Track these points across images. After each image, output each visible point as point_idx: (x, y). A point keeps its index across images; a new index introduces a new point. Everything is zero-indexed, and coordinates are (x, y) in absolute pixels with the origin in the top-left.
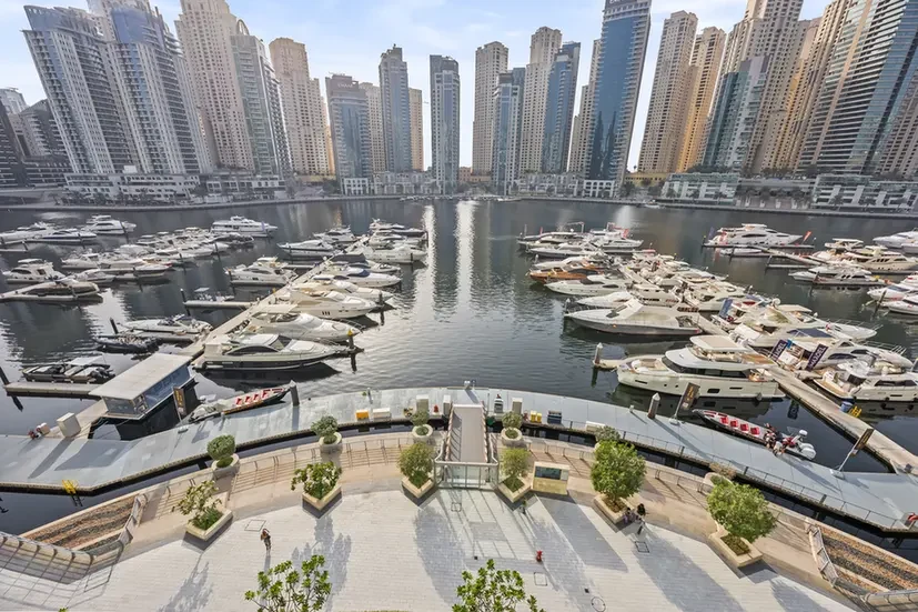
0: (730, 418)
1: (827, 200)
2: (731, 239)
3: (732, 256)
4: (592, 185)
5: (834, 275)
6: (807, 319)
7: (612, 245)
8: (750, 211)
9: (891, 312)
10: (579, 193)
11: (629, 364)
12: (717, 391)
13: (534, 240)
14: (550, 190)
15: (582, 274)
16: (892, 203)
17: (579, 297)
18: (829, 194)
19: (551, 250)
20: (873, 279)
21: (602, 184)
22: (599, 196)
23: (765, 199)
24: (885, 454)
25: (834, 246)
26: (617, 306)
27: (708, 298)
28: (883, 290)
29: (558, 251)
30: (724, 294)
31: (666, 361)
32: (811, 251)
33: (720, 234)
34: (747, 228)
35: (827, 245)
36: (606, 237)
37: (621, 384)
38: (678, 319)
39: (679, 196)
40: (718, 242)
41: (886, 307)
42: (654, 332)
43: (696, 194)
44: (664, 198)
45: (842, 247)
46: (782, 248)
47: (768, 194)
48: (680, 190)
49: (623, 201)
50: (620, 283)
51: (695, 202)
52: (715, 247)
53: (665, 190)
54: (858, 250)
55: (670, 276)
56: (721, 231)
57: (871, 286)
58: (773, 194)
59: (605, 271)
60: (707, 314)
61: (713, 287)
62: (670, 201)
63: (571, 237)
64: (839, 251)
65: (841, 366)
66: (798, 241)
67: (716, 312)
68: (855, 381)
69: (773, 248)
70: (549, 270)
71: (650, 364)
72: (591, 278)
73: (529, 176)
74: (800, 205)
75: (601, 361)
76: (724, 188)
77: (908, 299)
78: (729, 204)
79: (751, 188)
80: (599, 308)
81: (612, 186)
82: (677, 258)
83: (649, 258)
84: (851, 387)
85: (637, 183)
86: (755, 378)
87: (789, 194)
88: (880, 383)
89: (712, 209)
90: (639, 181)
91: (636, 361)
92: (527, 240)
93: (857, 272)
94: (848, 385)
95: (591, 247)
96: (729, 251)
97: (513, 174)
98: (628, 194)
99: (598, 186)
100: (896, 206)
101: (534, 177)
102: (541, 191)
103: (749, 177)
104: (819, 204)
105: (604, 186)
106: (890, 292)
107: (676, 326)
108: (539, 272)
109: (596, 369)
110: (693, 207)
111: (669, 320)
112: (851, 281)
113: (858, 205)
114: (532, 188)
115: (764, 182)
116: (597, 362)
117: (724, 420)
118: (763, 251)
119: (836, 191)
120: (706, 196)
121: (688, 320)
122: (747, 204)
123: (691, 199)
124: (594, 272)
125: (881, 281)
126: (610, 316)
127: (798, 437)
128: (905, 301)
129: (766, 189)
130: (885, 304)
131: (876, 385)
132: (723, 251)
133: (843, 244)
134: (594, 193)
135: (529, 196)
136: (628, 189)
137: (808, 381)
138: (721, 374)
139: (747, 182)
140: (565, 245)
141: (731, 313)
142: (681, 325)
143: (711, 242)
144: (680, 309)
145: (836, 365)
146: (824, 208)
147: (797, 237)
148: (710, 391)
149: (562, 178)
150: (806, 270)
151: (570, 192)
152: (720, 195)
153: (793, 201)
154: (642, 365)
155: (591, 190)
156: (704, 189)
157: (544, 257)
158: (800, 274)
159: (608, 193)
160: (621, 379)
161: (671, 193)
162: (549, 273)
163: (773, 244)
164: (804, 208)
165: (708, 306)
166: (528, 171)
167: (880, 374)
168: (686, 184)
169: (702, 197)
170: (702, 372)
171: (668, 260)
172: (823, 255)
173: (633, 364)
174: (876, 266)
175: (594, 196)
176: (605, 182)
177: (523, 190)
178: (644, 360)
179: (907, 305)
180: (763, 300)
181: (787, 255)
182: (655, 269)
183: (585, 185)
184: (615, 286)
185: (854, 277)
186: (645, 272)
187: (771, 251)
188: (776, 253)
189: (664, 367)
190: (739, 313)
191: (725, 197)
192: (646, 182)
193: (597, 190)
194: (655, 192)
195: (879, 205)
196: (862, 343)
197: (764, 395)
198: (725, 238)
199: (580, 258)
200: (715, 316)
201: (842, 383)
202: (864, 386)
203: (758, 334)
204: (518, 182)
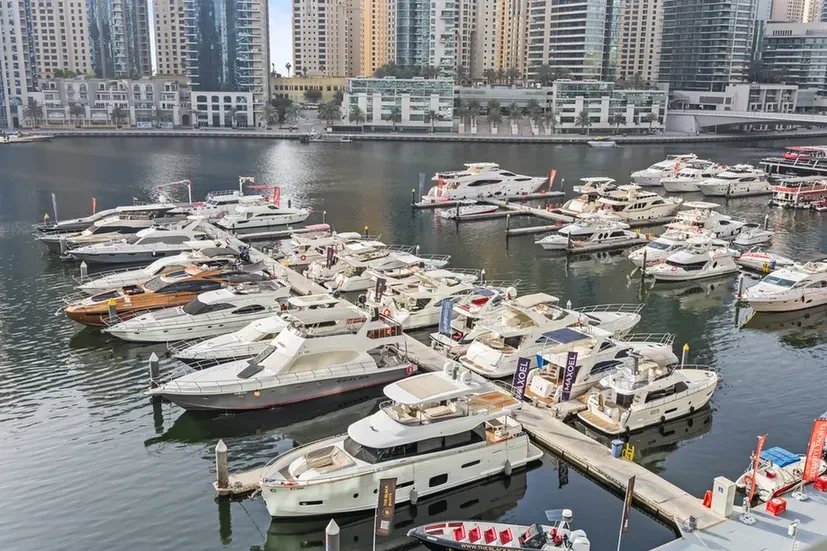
0: (468, 526)
1: (571, 120)
2: (453, 192)
3: (458, 220)
4: (209, 103)
5: (590, 235)
6: (557, 313)
7: (254, 222)
8: (480, 141)
9: (658, 281)
10: (186, 119)
11: (284, 471)
12: (443, 478)
13: (79, 229)
14: (119, 114)
15: (186, 292)
16: (644, 120)
17: (181, 344)
18: (573, 110)
19: (120, 246)
20: (632, 234)
21: (228, 99)
22: (228, 124)
23: (497, 120)
24: (668, 510)
25: (586, 190)
26: (260, 348)
27: (422, 303)
28: (642, 250)
29: (137, 248)
30: (442, 292)
31: (349, 445)
32: (562, 200)
33: (436, 183)
34: (475, 170)
35: (576, 189)
36: (243, 207)
37: (277, 520)
38: (373, 353)
39: (370, 118)
40: (436, 198)
41: (651, 276)
42: (337, 389)
43: (396, 115)
44: (346, 123)
45: (593, 190)
46: (523, 200)
47: (499, 112)
48: (370, 110)
49: (276, 131)
50: (265, 298)
51: (397, 129)
52: (432, 208)
53: (345, 108)
54: (613, 194)
55: (359, 271)
56: (436, 178)
57: (633, 245)
58: (505, 111)
59: (234, 278)
60: (422, 332)
61: (425, 282)
62: (358, 129)
63: (162, 213)
64: (592, 197)
65: (603, 383)
66: (544, 187)
67: (434, 327)
68: (624, 401)
69: (512, 200)
70: (112, 294)
71: (323, 459)
72: (206, 298)
73: (66, 83)
74: (542, 129)
75: (232, 480)
76: (434, 104)
77: (670, 259)
78: (447, 130)
79: (474, 104)
80: (223, 361)
81: (250, 103)
82: (366, 236)
83: (323, 241)
84: (621, 412)
85: (297, 97)
86: (497, 436)
87: (525, 111)
88: (651, 397)
89: (424, 140)
90: (300, 93)
91: (297, 461)
92: (62, 231)
93: (615, 227)
94: (617, 410)
95: (209, 229)
96: (451, 213)
97: (23, 78)
98: (282, 120)
99: (221, 103)
100: (646, 125)
101: (76, 87)
102: (100, 116)
103: (470, 84)
104: (566, 125)
105: (234, 104)
106: (652, 252)
107: (372, 368)
108: (88, 302)
109: (225, 500)
110: (394, 138)
111: (354, 359)
112: (610, 242)
113: (608, 126)
114: (77, 110)
115: (491, 92)
116: (223, 483)
117: (458, 533)
118: (502, 208)
119: (579, 105)
120: (413, 117)
121: (392, 352)
122: (474, 130)
123: (390, 123)
124: (213, 285)
125: (643, 237)
126: (244, 375)
127: (563, 523)
128: (668, 262)
129: (493, 104)
130: (649, 271)
131: (646, 402)
132: (444, 214)
133: (594, 185)
134: (216, 118)
135: (70, 129)
136: (281, 108)
137: (571, 419)
138: (443, 444)
139: (468, 93)
140: (151, 232)
141: (457, 325)
142: (381, 364)
143: (426, 200)
144: (375, 334)
145: (597, 382)
146: (572, 131)
147: (543, 180)
148: (434, 482)
149: (143, 87)
150: (554, 231)
151: (163, 116)
152: (431, 116)
153: (532, 122)
154: (309, 466)
155: (210, 112)
156: (406, 104)
157: (101, 265)
158: (549, 239)
159: (244, 118)
160: (273, 510)
161: (356, 114)
162: (111, 302)
163: (512, 194)
164: (547, 134)
165: (423, 318)
166: (58, 74)
167: (645, 382)
168: (377, 98)
169: (406, 122)
170: (411, 449)
171: (353, 241)
172: (575, 206)
173: (292, 470)
174: (635, 215)
175: (216, 123)
176: (234, 95)
177: (56, 116)
178: (311, 455)
179: (670, 267)
180: (497, 293)
181: (533, 210)
182: (332, 262)
183: (194, 103)
184: (258, 308)
185: (613, 235)
186: (316, 269)
187: (511, 205)
188: (518, 208)
189: (348, 459)
190: (470, 323)
191: (441, 118)
192: (313, 95)
193: (222, 113)
194: (329, 112)
195: (630, 125)
196: (626, 338)
197: (514, 463)
198: (444, 190)
199: (182, 259)
200: (436, 335)
201: (609, 410)
202: (635, 407)
203: (498, 354)
204: (39, 97)
